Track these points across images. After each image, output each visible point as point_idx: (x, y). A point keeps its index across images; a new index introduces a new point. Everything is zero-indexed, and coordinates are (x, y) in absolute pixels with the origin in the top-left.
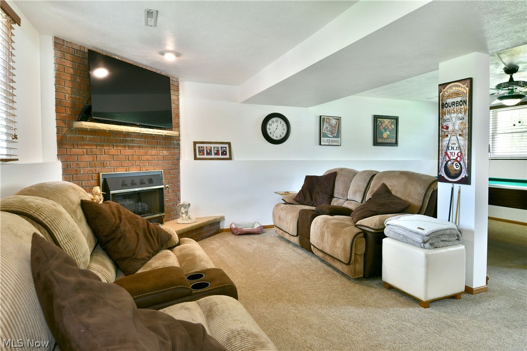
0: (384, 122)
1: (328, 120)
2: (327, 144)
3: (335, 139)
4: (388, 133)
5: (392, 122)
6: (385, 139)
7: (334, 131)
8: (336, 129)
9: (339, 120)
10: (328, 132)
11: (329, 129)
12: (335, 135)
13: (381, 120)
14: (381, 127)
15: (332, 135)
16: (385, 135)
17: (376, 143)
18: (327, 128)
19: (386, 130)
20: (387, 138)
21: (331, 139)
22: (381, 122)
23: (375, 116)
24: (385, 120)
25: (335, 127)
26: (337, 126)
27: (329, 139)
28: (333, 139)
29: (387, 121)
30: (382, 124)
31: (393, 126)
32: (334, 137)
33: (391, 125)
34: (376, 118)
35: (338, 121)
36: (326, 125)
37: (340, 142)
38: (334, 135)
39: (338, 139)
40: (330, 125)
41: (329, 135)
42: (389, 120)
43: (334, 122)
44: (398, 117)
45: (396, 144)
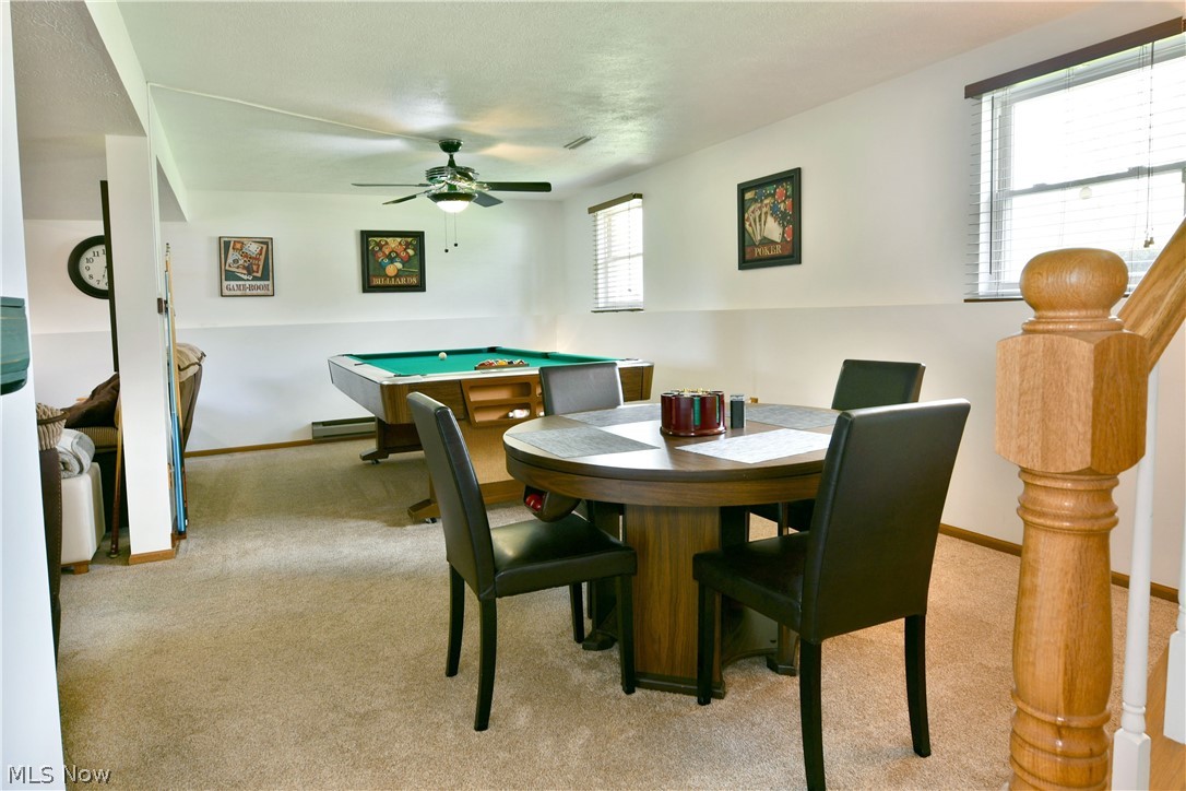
0: (387, 243)
1: (238, 246)
2: (239, 293)
3: (258, 283)
4: (399, 266)
5: (408, 245)
6: (391, 278)
7: (255, 268)
8: (261, 263)
9: (266, 243)
10: (240, 270)
11: (241, 262)
12: (259, 275)
13: (377, 239)
14: (380, 254)
15: (249, 274)
16: (391, 270)
17: (368, 287)
18: (236, 261)
19: (392, 260)
20: (396, 277)
21: (247, 283)
22: (378, 244)
23: (363, 232)
24: (389, 240)
25: (259, 259)
26: (262, 257)
27: (243, 283)
28: (253, 283)
29: (393, 243)
30: (381, 249)
31: (411, 252)
32: (255, 279)
33: (405, 250)
34: (366, 236)
35: (265, 247)
36: (233, 255)
37: (271, 288)
38: (255, 274)
39: (266, 283)
40: (245, 255)
41: (242, 276)
42: (399, 240)
43: (253, 249)
44: (423, 233)
45: (420, 287)
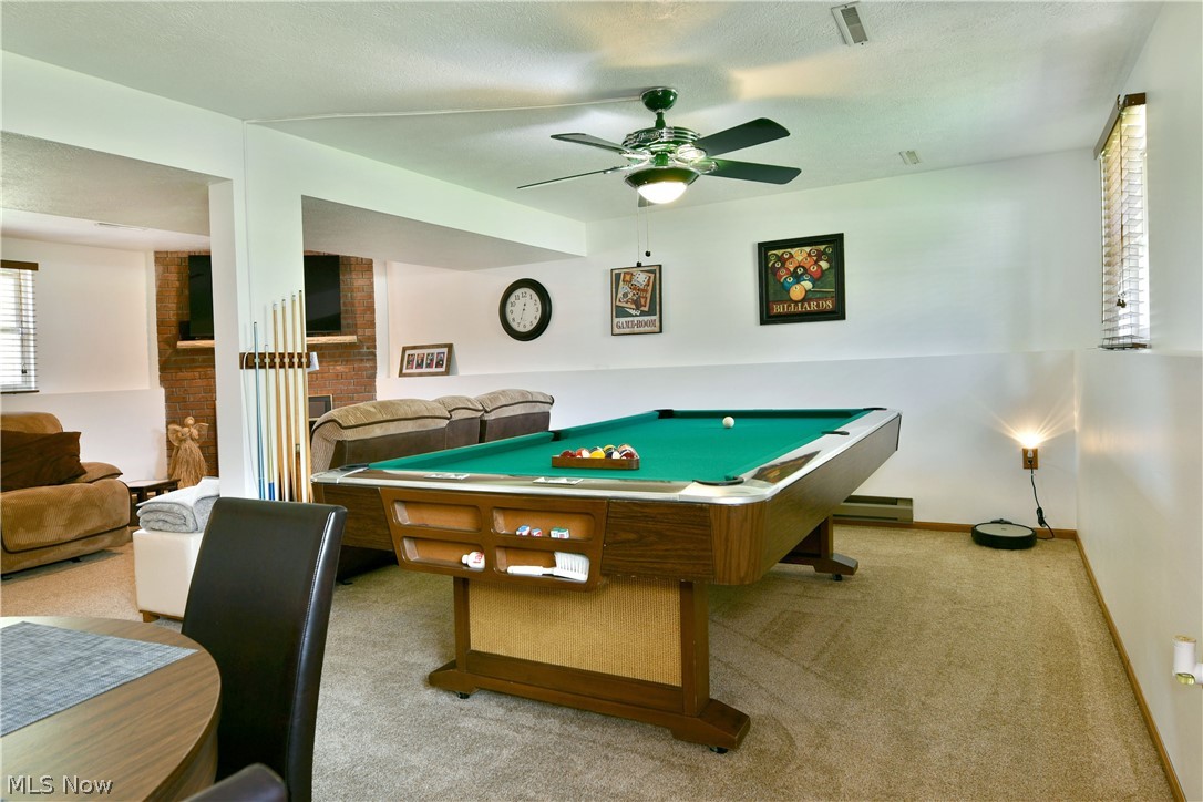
0: (791, 256)
1: (628, 278)
2: (627, 331)
3: (646, 318)
4: (808, 285)
5: (820, 256)
6: (796, 302)
7: (643, 301)
8: (649, 295)
9: (653, 272)
10: (629, 305)
11: (630, 296)
12: (646, 309)
13: (779, 252)
14: (783, 272)
15: (637, 309)
16: (797, 292)
17: (767, 317)
18: (625, 295)
19: (798, 279)
20: (803, 301)
21: (636, 319)
22: (780, 259)
23: (761, 245)
24: (794, 251)
25: (646, 291)
26: (650, 288)
27: (630, 319)
28: (641, 319)
29: (799, 254)
30: (783, 265)
31: (824, 265)
32: (643, 314)
33: (816, 262)
34: (764, 249)
35: (652, 275)
36: (623, 288)
37: (658, 324)
38: (643, 309)
39: (653, 317)
40: (634, 287)
41: (631, 311)
42: (807, 249)
43: (641, 279)
44: (842, 234)
45: (838, 313)
